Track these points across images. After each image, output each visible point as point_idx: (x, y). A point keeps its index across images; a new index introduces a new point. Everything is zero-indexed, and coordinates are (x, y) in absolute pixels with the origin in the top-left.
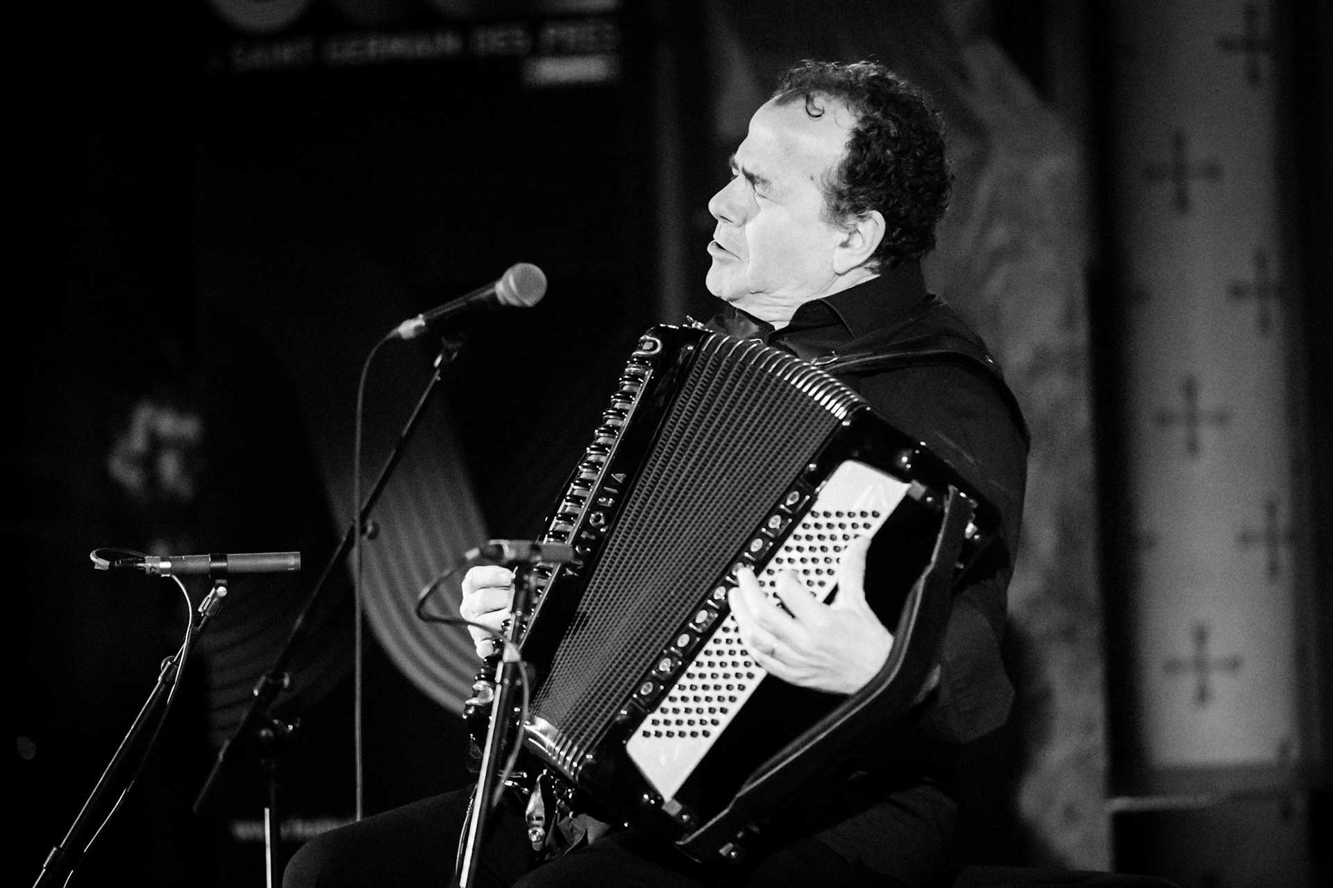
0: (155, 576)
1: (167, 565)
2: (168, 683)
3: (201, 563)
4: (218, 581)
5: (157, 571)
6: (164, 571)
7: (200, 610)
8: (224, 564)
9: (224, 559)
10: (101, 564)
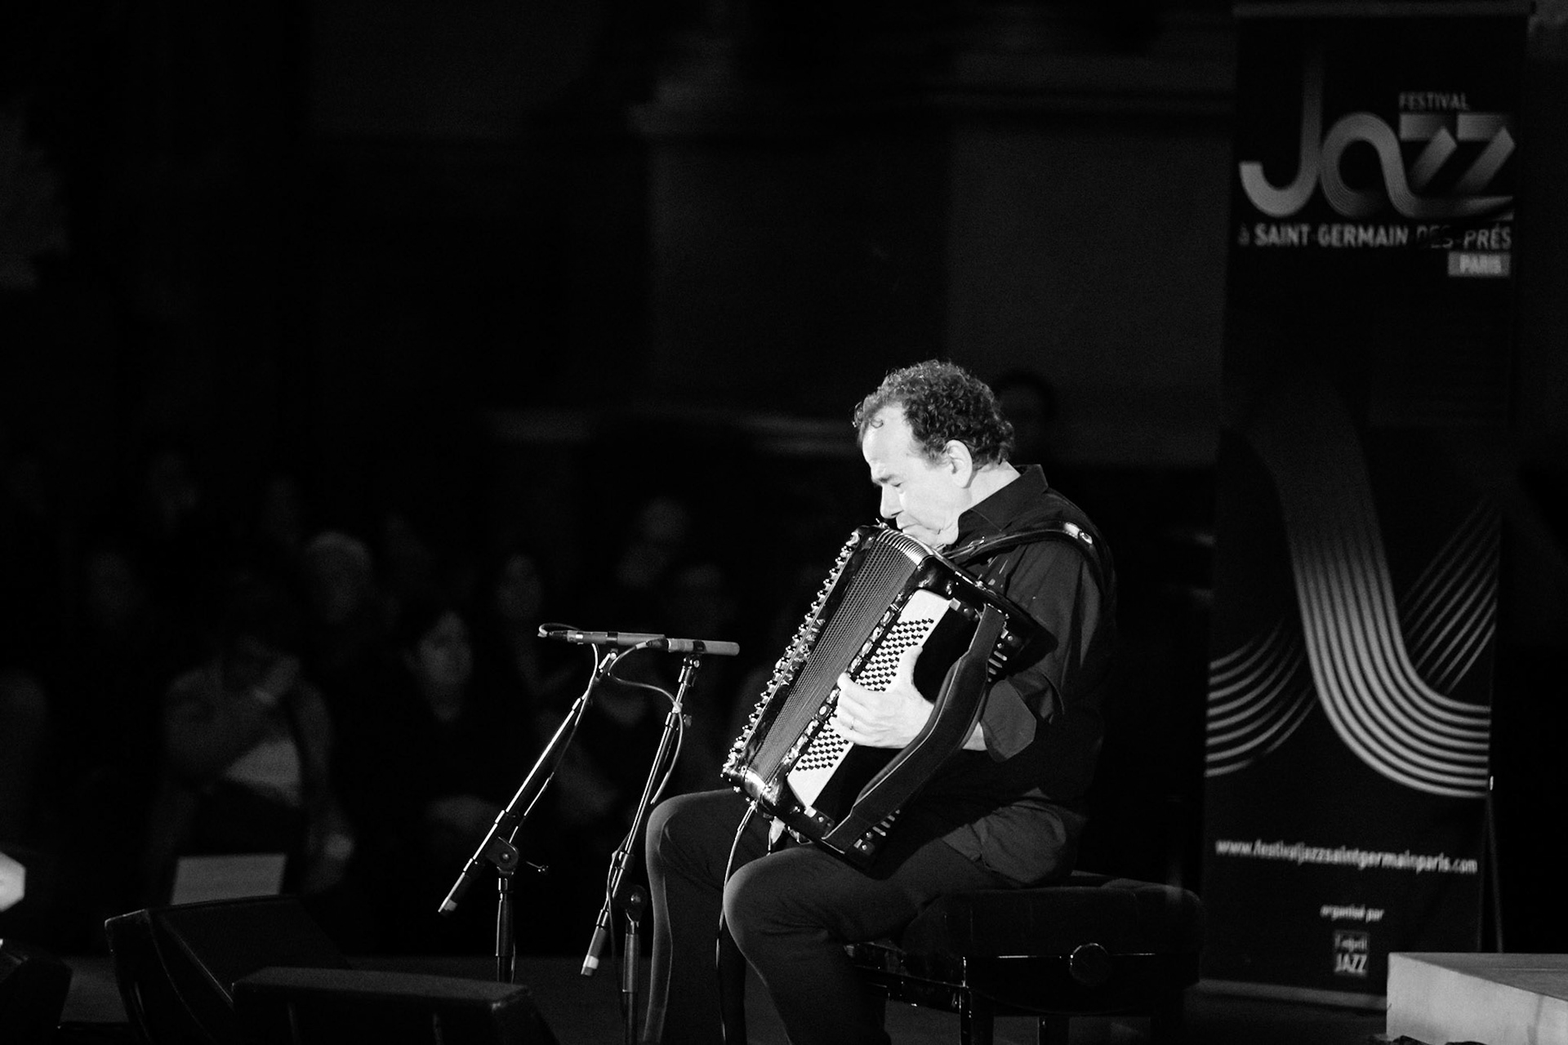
0: (574, 644)
1: (580, 637)
2: (577, 711)
3: (603, 637)
4: (613, 650)
5: (574, 640)
6: (579, 640)
7: (600, 667)
8: (614, 639)
9: (616, 635)
10: (542, 632)
